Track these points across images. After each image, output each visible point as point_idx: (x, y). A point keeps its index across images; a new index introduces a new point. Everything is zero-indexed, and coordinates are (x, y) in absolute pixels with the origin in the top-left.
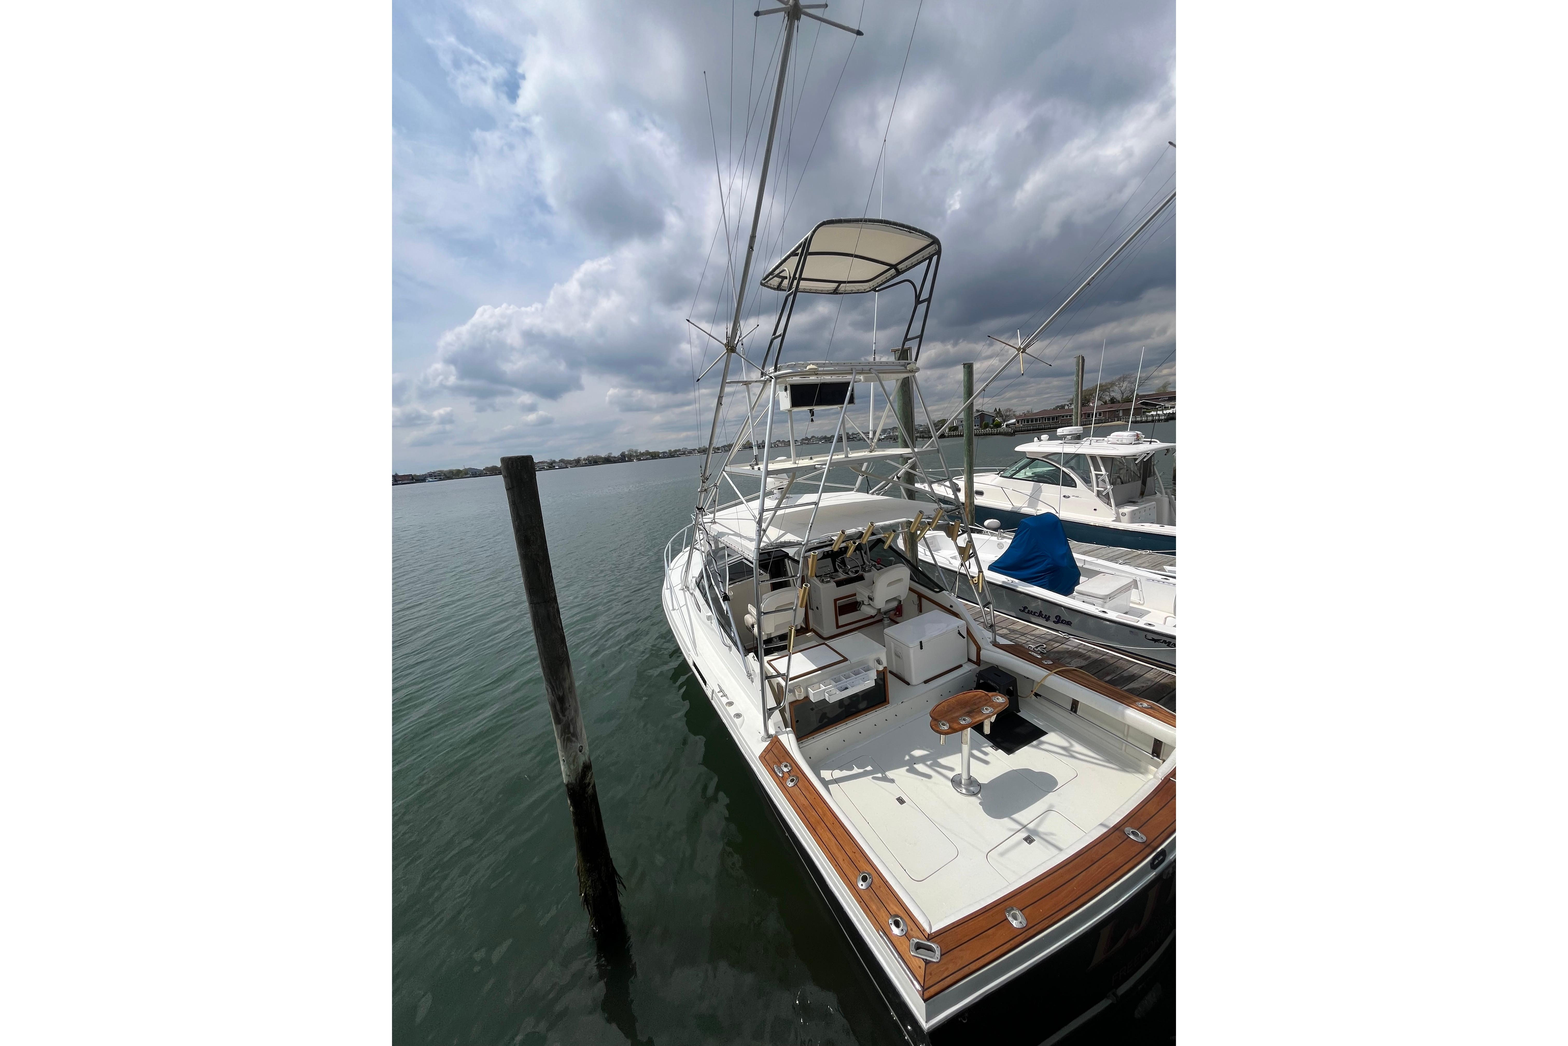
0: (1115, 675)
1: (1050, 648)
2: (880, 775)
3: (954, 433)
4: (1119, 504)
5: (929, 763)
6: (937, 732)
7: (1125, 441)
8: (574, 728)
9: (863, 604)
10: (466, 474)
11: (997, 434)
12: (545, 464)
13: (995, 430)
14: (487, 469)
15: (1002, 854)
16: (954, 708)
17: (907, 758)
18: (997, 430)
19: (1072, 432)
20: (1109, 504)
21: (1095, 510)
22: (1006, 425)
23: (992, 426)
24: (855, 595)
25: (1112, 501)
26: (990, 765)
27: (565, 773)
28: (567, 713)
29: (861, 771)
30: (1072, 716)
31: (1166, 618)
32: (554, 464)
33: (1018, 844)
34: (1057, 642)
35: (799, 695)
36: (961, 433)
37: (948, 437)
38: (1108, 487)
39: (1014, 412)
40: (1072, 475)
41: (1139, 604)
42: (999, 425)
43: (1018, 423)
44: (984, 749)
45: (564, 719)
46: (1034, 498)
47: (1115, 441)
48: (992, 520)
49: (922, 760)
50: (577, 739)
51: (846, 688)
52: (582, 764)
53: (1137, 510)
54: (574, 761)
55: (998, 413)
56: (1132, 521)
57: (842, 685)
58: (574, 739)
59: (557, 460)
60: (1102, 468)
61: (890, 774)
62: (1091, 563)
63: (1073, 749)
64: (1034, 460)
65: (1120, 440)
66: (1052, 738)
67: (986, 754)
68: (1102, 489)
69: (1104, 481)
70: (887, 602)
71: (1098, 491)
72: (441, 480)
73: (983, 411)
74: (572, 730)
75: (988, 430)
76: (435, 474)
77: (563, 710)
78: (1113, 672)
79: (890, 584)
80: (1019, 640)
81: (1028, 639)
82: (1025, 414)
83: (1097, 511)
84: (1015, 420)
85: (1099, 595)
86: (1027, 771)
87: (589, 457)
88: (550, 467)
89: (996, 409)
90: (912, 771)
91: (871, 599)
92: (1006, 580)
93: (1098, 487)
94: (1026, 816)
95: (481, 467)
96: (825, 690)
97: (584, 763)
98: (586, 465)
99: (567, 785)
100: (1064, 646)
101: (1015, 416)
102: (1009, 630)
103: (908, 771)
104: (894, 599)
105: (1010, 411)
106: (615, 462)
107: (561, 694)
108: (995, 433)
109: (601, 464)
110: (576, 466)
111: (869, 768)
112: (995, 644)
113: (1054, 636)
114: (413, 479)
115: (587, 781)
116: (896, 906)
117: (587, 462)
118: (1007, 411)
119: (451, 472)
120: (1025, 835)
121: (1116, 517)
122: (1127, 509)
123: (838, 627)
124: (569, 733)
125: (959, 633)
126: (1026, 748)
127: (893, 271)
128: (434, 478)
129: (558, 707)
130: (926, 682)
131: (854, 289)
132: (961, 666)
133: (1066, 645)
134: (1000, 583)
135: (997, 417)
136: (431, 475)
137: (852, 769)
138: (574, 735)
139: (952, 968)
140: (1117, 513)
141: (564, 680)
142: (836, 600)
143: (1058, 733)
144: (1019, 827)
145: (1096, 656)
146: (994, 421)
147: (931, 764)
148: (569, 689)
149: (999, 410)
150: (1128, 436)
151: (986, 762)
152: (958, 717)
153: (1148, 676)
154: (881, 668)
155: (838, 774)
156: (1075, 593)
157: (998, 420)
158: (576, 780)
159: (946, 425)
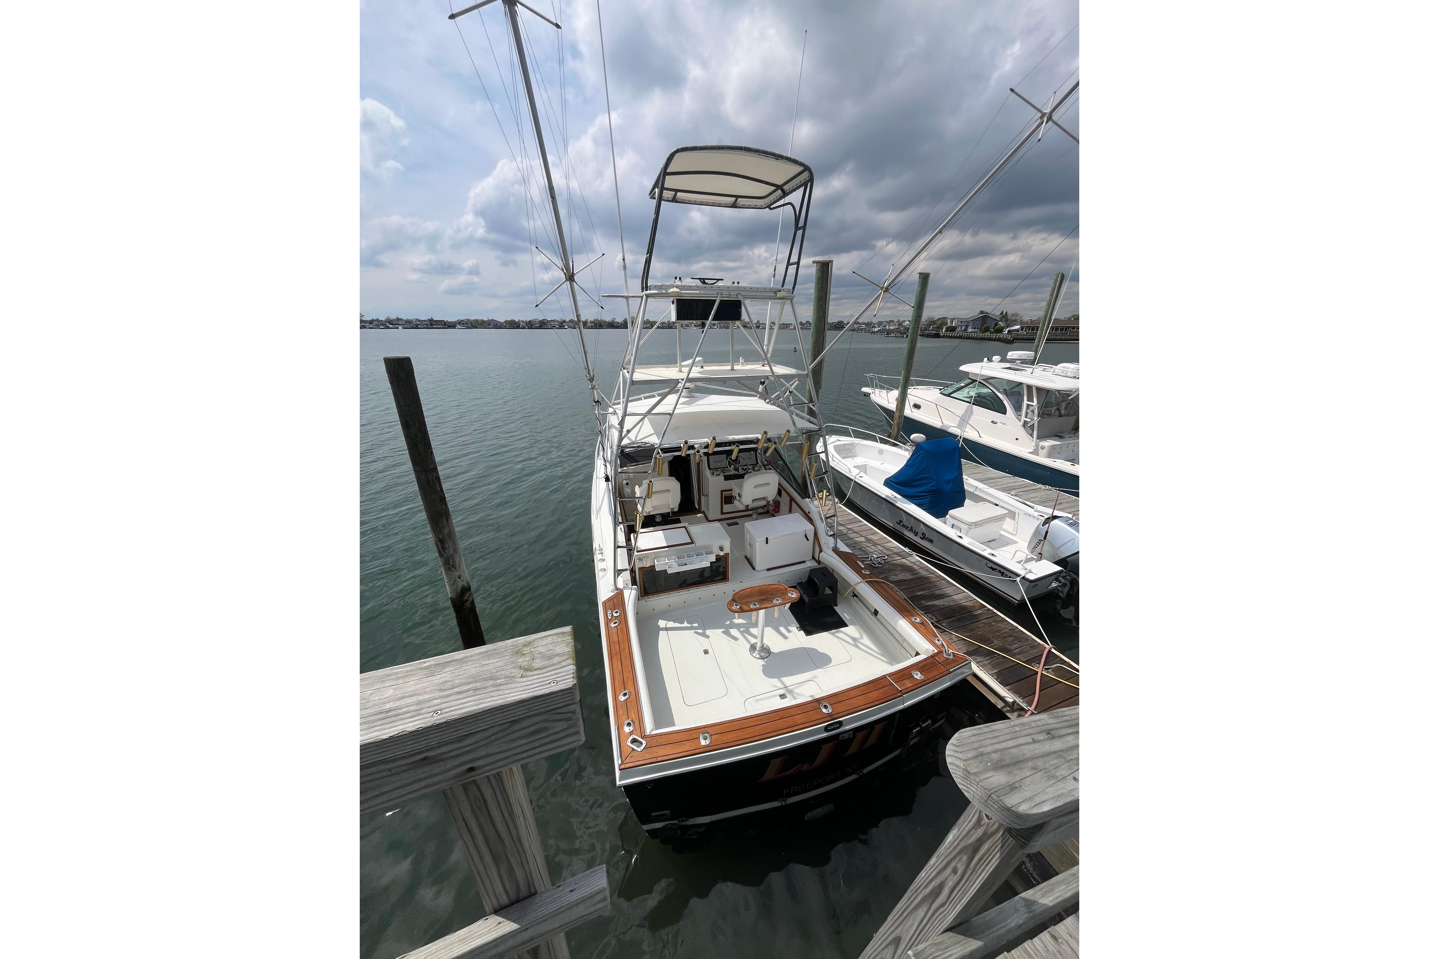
0: (928, 591)
1: (890, 559)
2: (701, 631)
3: (951, 334)
4: (1040, 437)
5: (742, 629)
6: (729, 609)
7: (1069, 374)
8: (453, 562)
9: (736, 499)
10: (489, 325)
11: (995, 340)
12: (556, 323)
13: (994, 336)
14: (506, 322)
15: (757, 701)
16: (753, 594)
17: (728, 622)
18: (996, 336)
19: (1021, 357)
20: (1032, 435)
21: (1017, 439)
22: (1009, 331)
23: (992, 330)
24: (731, 490)
25: (1035, 432)
26: (788, 640)
27: (448, 591)
28: (447, 551)
29: (689, 625)
30: (873, 617)
31: (1016, 551)
32: (564, 324)
33: (775, 696)
34: (900, 556)
35: (647, 564)
36: (957, 334)
37: (943, 337)
38: (1035, 419)
39: (1021, 317)
40: (1005, 402)
41: (1012, 534)
42: (1000, 330)
43: (1022, 330)
44: (790, 628)
45: (445, 555)
46: (964, 420)
47: (1060, 373)
48: (918, 435)
49: (738, 626)
50: (456, 569)
51: (686, 565)
52: (460, 587)
53: (1059, 445)
54: (454, 584)
55: (1004, 316)
56: (1050, 455)
57: (683, 561)
58: (453, 569)
59: (567, 320)
60: (1035, 399)
61: (708, 632)
62: (981, 490)
63: (861, 641)
64: (974, 381)
65: (1065, 372)
66: (851, 630)
67: (789, 631)
68: (1029, 420)
69: (1033, 411)
70: (754, 500)
71: (1025, 421)
72: (468, 328)
73: (987, 313)
74: (451, 563)
75: (987, 334)
76: (464, 322)
77: (444, 549)
78: (928, 589)
79: (756, 487)
80: (869, 549)
81: (876, 549)
82: (1032, 321)
83: (1018, 441)
84: (1019, 327)
85: (967, 521)
86: (814, 651)
87: (595, 320)
88: (560, 326)
89: (1002, 312)
90: (727, 633)
91: (740, 496)
92: (890, 495)
93: (1026, 417)
94: (789, 681)
95: (502, 320)
96: (668, 563)
97: (462, 586)
99: (451, 599)
100: (904, 560)
101: (1021, 322)
102: (866, 539)
103: (723, 632)
104: (764, 498)
105: (1016, 316)
106: (617, 327)
107: (441, 538)
108: (994, 338)
109: (605, 328)
111: (696, 625)
112: (836, 550)
113: (901, 551)
114: (445, 324)
115: (466, 598)
116: (635, 715)
117: (593, 325)
118: (1013, 315)
119: (477, 321)
120: (782, 692)
121: (1034, 450)
122: (1048, 443)
123: (722, 513)
124: (450, 564)
125: (806, 536)
126: (825, 634)
127: (779, 192)
128: (462, 325)
129: (440, 546)
130: (768, 570)
131: (751, 204)
132: (804, 562)
133: (907, 560)
134: (884, 497)
135: (1001, 321)
136: (460, 322)
137: (682, 623)
138: (454, 566)
139: (648, 756)
140: (1037, 446)
141: (444, 528)
142: (722, 491)
143: (858, 627)
144: (782, 686)
145: (924, 573)
146: (996, 325)
147: (743, 631)
148: (448, 535)
149: (1006, 313)
150: (1073, 369)
151: (786, 637)
152: (751, 602)
153: (956, 597)
154: (722, 554)
155: (671, 624)
156: (947, 516)
157: (1001, 324)
158: (456, 596)
159: (946, 324)
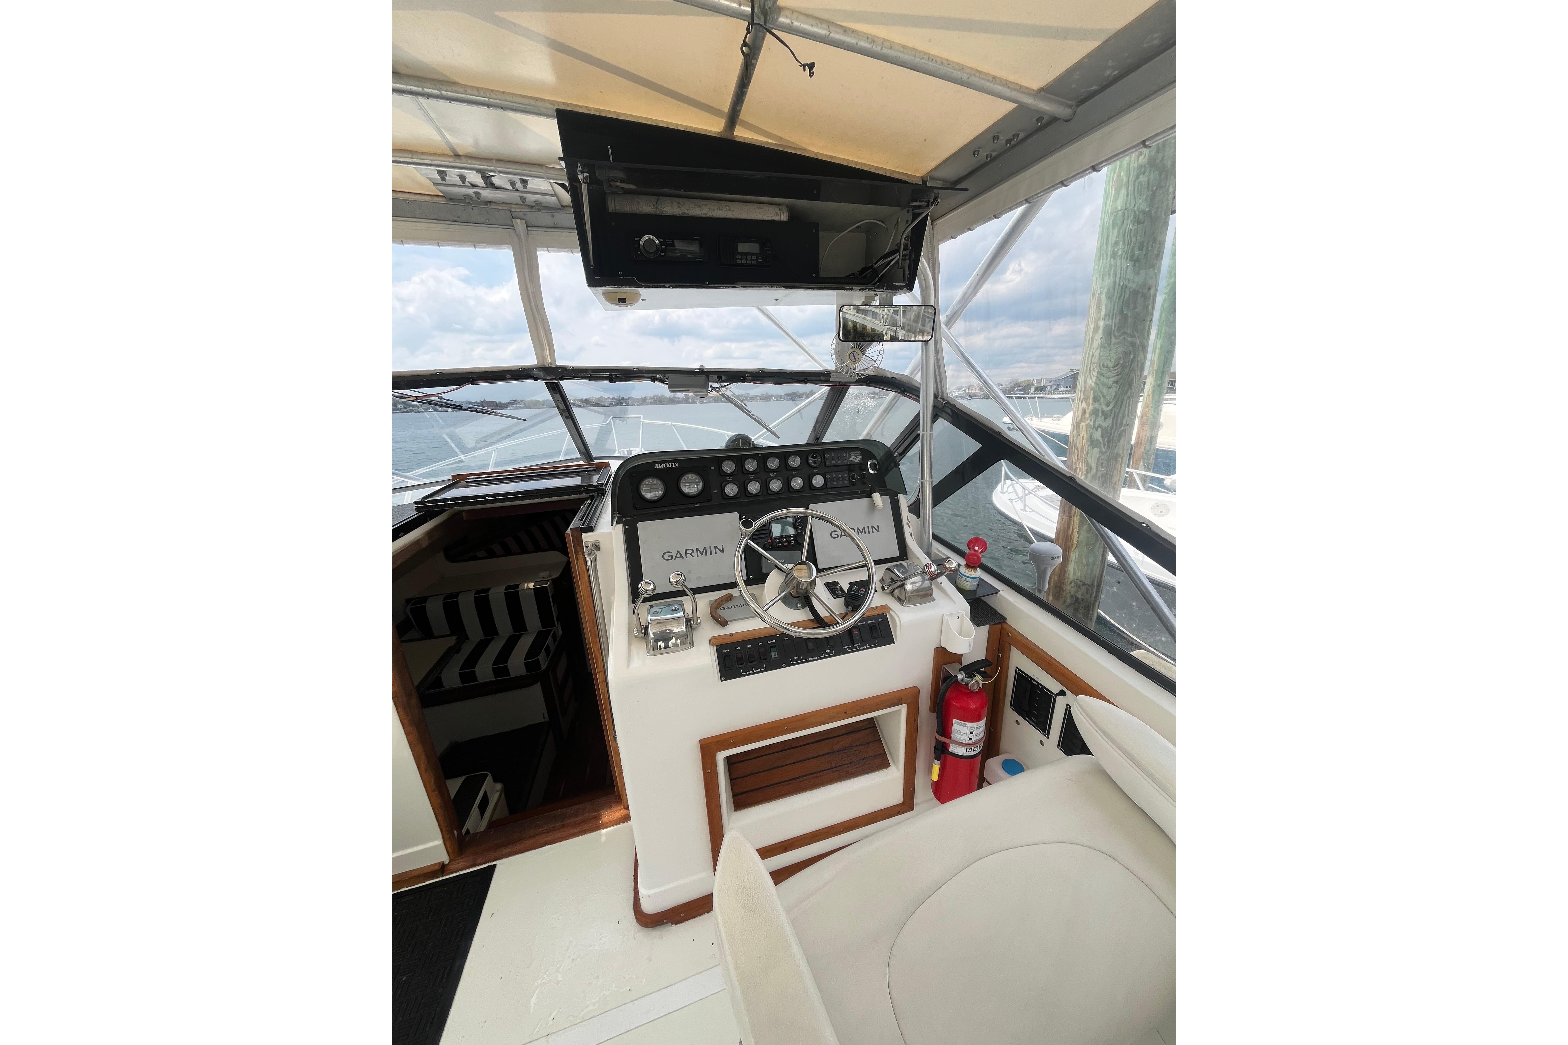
98: (652, 404)
110: (642, 404)
159: (1033, 384)
